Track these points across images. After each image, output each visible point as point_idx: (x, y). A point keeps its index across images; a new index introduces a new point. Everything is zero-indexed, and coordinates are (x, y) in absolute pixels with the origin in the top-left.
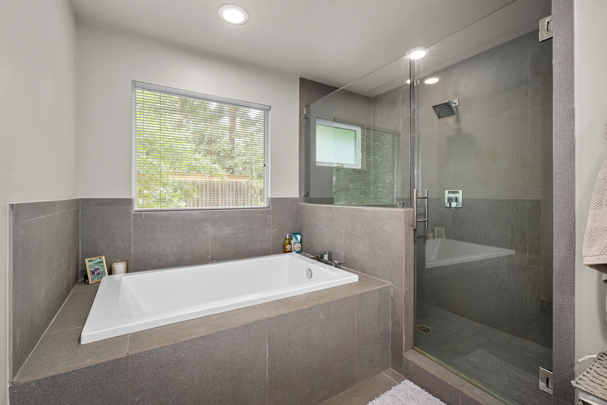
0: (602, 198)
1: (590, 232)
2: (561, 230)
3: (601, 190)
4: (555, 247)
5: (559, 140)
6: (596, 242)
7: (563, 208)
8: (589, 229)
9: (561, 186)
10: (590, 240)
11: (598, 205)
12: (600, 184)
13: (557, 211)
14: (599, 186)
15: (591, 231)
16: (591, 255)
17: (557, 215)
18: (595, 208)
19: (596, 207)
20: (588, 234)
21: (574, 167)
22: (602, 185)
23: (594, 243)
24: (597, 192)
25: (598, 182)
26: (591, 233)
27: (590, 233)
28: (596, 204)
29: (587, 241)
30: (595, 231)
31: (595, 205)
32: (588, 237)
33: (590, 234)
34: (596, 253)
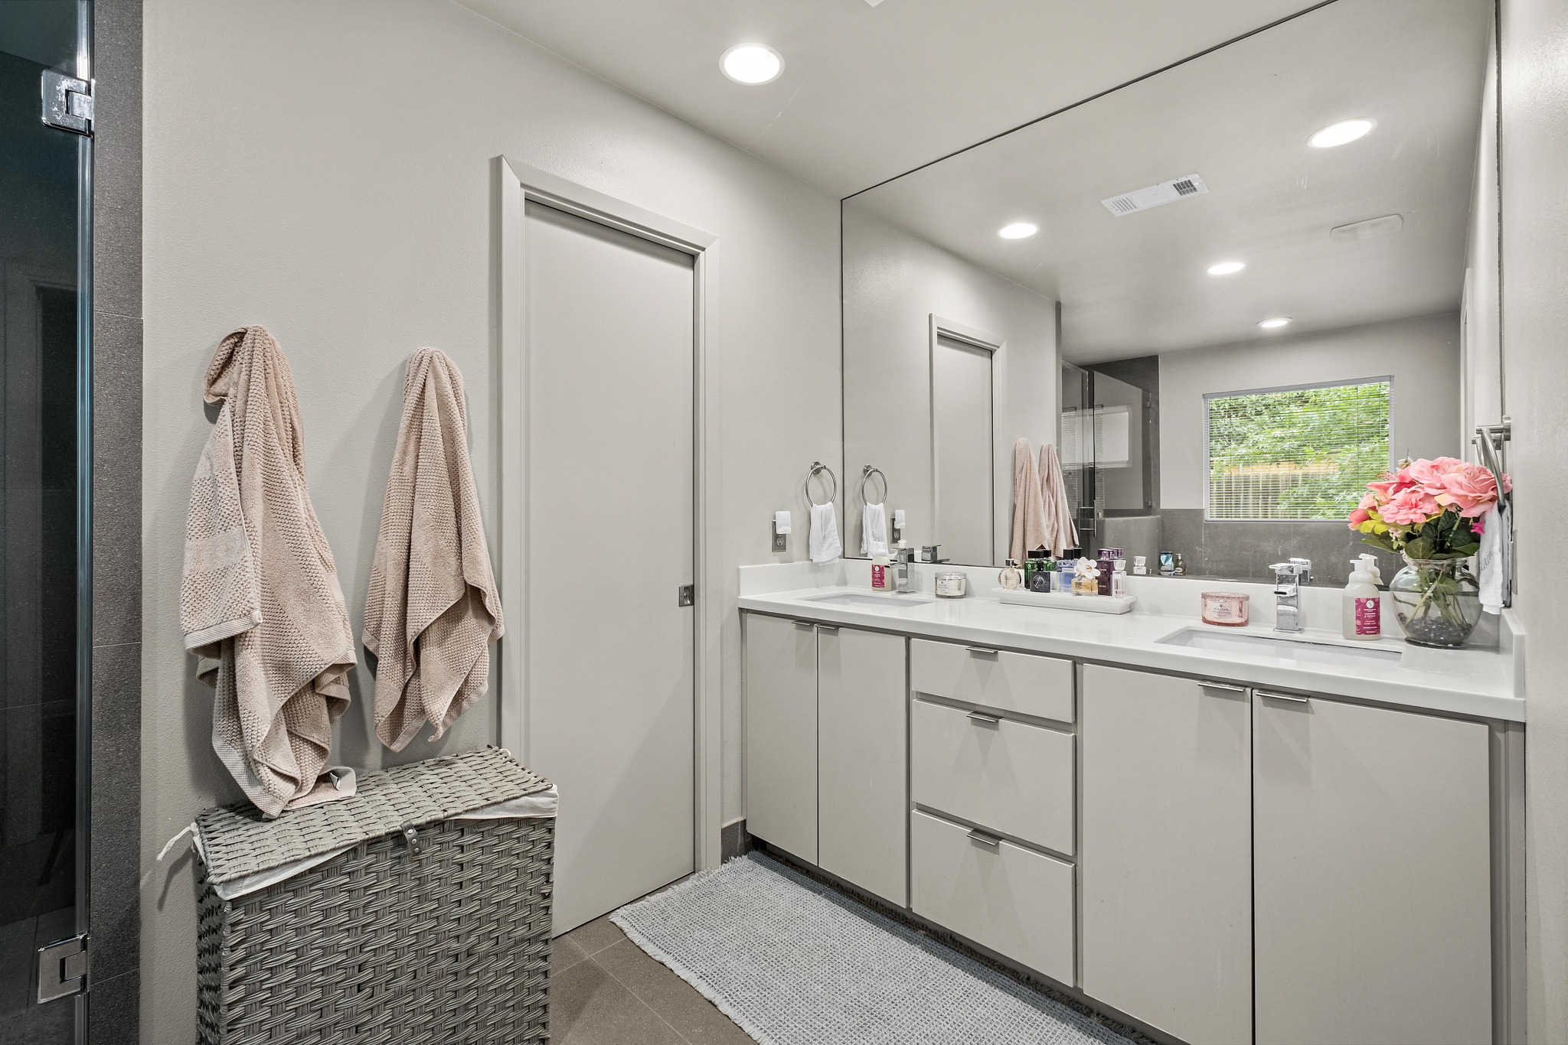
0: (209, 516)
1: (191, 583)
2: (113, 589)
3: (205, 500)
4: (98, 633)
5: (108, 384)
6: (204, 600)
7: (118, 539)
8: (190, 577)
9: (112, 489)
10: (194, 599)
11: (203, 530)
12: (201, 488)
13: (102, 546)
14: (202, 493)
15: (195, 582)
16: (201, 628)
17: (101, 556)
18: (197, 536)
19: (200, 533)
20: (189, 588)
21: (139, 450)
22: (207, 492)
23: (201, 604)
24: (198, 504)
25: (199, 486)
26: (195, 585)
27: (192, 585)
28: (199, 528)
29: (188, 602)
30: (202, 581)
31: (196, 530)
32: (190, 594)
33: (192, 588)
34: (213, 621)
